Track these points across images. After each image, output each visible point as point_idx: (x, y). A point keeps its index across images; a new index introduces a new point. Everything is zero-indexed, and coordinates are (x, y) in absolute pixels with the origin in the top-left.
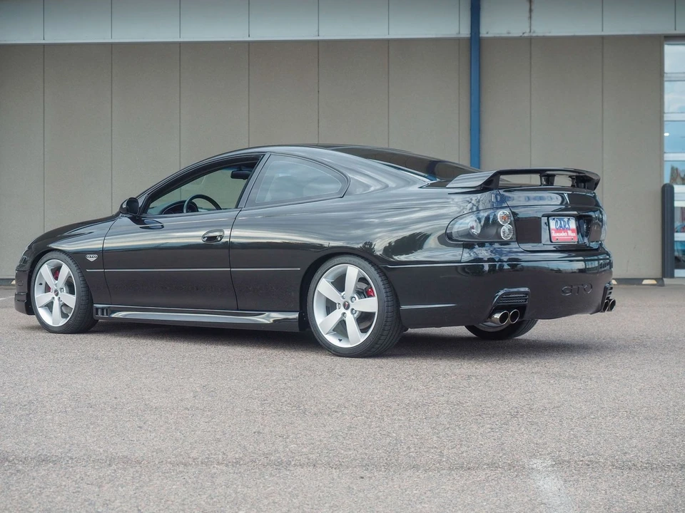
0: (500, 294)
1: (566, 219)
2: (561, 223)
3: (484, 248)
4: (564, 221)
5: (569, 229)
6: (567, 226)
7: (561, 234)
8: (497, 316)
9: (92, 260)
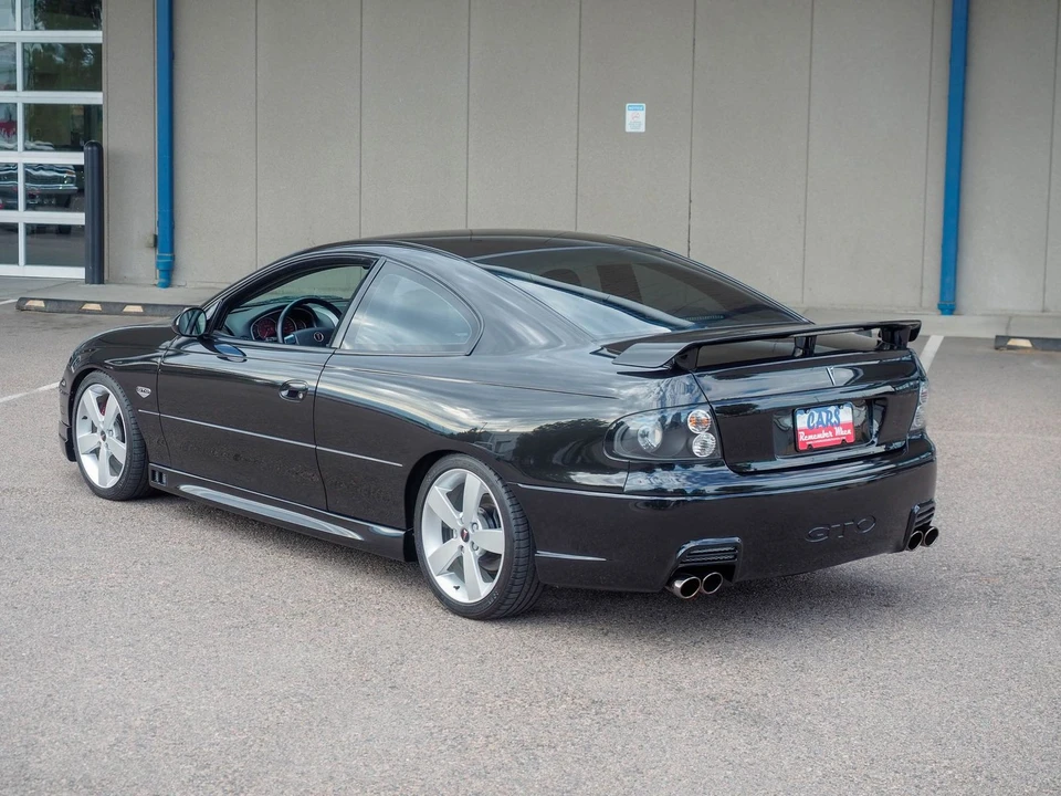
0: (688, 546)
1: (832, 409)
2: (820, 416)
3: (673, 472)
4: (827, 412)
5: (838, 425)
6: (834, 419)
7: (819, 436)
8: (678, 585)
9: (144, 395)
